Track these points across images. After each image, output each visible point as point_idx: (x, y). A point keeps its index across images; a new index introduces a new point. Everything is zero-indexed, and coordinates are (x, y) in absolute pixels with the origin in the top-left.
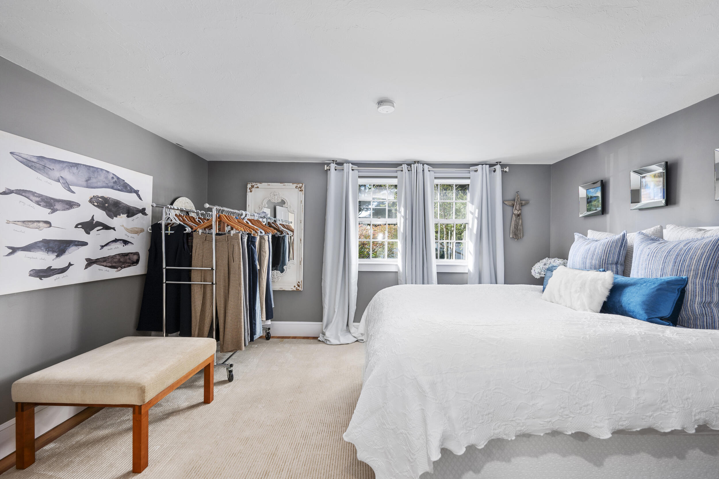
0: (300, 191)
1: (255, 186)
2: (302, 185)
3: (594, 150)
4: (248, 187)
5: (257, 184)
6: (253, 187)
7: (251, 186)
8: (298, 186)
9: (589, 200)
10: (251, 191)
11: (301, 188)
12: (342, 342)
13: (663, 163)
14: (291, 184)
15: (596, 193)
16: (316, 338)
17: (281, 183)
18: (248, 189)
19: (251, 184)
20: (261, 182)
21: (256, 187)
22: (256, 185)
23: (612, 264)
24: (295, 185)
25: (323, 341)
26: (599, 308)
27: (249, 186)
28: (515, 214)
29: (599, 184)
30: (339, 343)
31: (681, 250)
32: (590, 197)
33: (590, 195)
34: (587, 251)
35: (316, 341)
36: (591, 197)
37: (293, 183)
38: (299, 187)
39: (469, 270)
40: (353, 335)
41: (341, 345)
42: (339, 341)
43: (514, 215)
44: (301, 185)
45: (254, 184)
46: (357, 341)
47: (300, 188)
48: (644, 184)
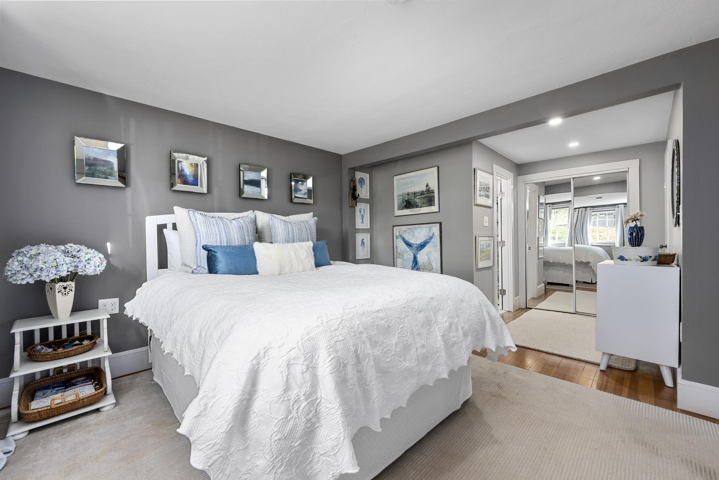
9: (90, 162)
32: (92, 158)
36: (96, 159)
48: (180, 169)
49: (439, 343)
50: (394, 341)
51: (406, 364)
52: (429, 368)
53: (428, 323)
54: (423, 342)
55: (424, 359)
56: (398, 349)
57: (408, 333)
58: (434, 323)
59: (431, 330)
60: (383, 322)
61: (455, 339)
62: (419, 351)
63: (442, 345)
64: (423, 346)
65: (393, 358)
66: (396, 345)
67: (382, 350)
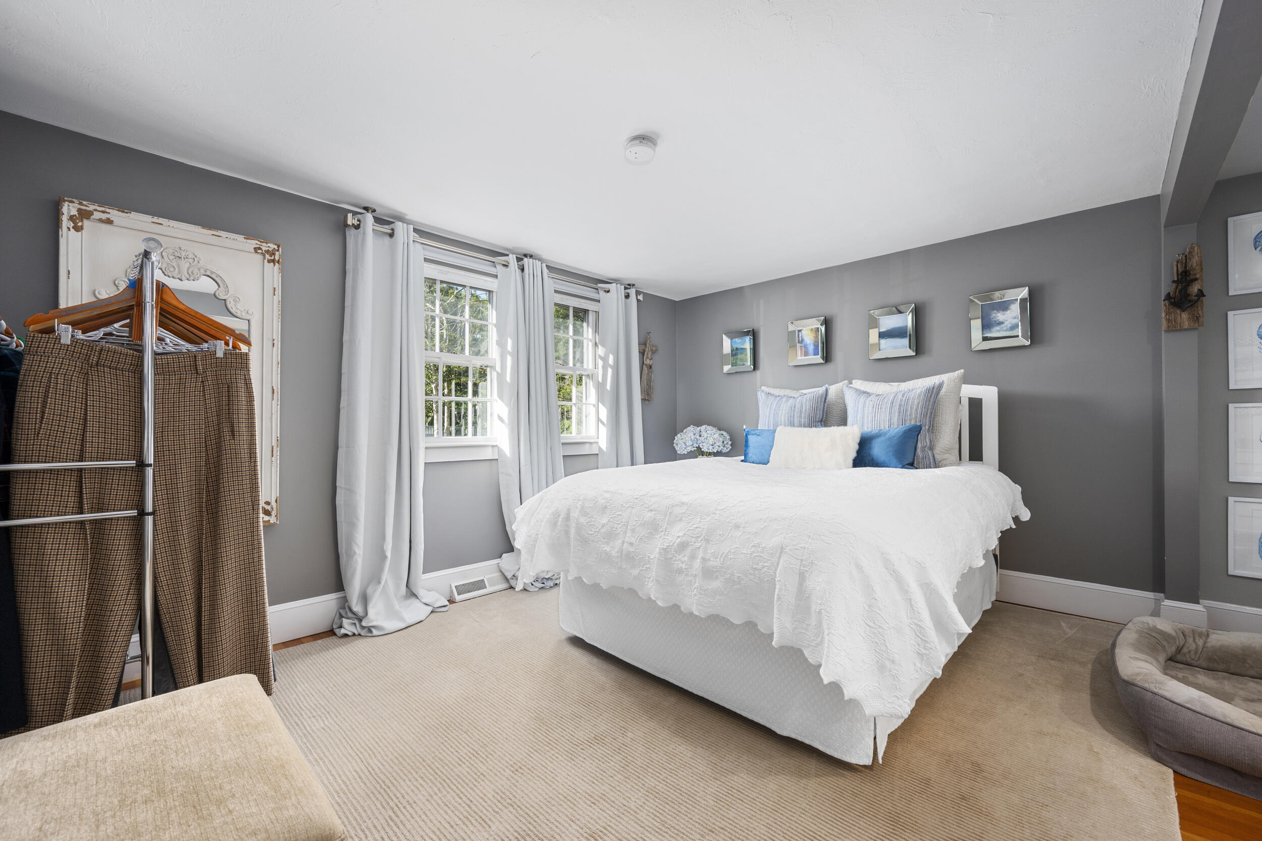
0: (269, 261)
1: (97, 215)
2: (276, 247)
3: (741, 289)
4: (65, 209)
5: (108, 210)
6: (85, 215)
7: (79, 210)
8: (264, 249)
9: (734, 352)
10: (78, 229)
11: (274, 254)
12: (411, 621)
13: (823, 318)
14: (240, 238)
15: (743, 344)
16: (331, 633)
17: (204, 226)
18: (65, 218)
19: (80, 204)
20: (124, 208)
21: (101, 220)
22: (103, 212)
23: (818, 421)
24: (254, 243)
25: (354, 635)
26: (851, 463)
27: (69, 209)
28: (646, 365)
29: (751, 333)
30: (403, 626)
31: (901, 401)
32: (735, 349)
33: (735, 346)
34: (793, 409)
35: (333, 639)
36: (737, 349)
37: (249, 236)
38: (268, 252)
39: (600, 449)
40: (423, 601)
41: (409, 628)
42: (402, 619)
43: (644, 366)
44: (273, 246)
45: (92, 208)
46: (432, 612)
47: (272, 253)
48: (800, 339)
49: (655, 555)
50: (605, 521)
51: (607, 549)
52: (635, 572)
53: (654, 528)
54: (633, 540)
55: (629, 558)
56: (603, 530)
57: (622, 522)
58: (662, 531)
59: (656, 536)
60: (603, 501)
61: (684, 566)
62: (625, 545)
63: (656, 559)
64: (631, 544)
65: (596, 534)
66: (603, 526)
67: (589, 522)
